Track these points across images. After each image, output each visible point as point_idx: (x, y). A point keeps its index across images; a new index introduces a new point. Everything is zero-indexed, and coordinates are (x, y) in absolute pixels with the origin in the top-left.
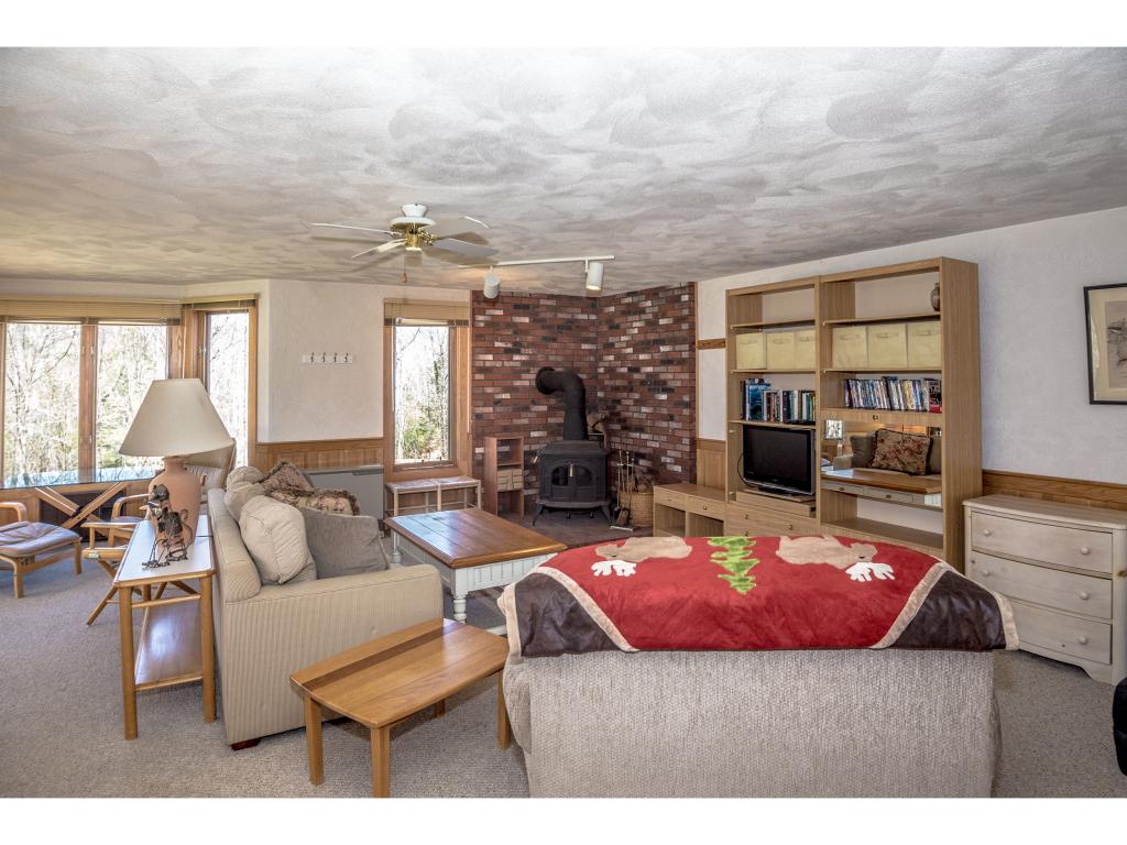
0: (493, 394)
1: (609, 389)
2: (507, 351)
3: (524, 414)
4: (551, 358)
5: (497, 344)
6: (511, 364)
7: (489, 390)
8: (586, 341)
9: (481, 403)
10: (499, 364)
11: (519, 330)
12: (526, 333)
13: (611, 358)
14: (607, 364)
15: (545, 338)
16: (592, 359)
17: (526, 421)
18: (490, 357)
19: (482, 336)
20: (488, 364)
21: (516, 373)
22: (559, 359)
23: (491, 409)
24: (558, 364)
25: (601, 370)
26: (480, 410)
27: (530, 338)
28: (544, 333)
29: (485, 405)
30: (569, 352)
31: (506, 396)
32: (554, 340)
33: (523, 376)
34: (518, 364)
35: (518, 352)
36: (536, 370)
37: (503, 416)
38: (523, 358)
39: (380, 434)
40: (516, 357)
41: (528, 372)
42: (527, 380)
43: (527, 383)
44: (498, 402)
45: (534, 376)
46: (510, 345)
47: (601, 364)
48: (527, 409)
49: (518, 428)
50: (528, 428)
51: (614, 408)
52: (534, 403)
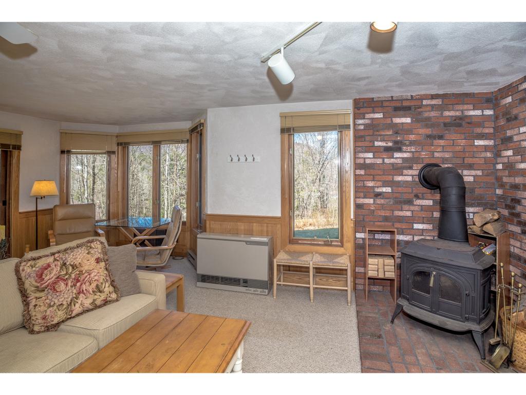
0: (373, 187)
1: (508, 187)
2: (387, 149)
3: (406, 207)
4: (436, 155)
5: (377, 144)
6: (392, 161)
7: (370, 184)
8: (482, 136)
9: (362, 194)
10: (379, 161)
11: (398, 130)
12: (410, 132)
13: (510, 153)
14: (506, 160)
15: (429, 136)
16: (489, 155)
17: (409, 214)
18: (370, 155)
19: (362, 137)
20: (368, 161)
21: (398, 169)
22: (447, 155)
23: (371, 201)
24: (445, 160)
25: (500, 167)
26: (361, 201)
27: (412, 137)
28: (428, 131)
29: (365, 197)
30: (458, 148)
31: (389, 190)
32: (441, 137)
33: (405, 172)
34: (400, 161)
35: (399, 150)
36: (420, 166)
37: (382, 207)
38: (406, 155)
39: (278, 213)
40: (397, 155)
41: (411, 168)
42: (409, 176)
43: (409, 179)
44: (378, 195)
45: (416, 172)
46: (390, 144)
47: (499, 160)
48: (410, 202)
49: (400, 219)
50: (411, 221)
51: (514, 208)
52: (417, 197)
